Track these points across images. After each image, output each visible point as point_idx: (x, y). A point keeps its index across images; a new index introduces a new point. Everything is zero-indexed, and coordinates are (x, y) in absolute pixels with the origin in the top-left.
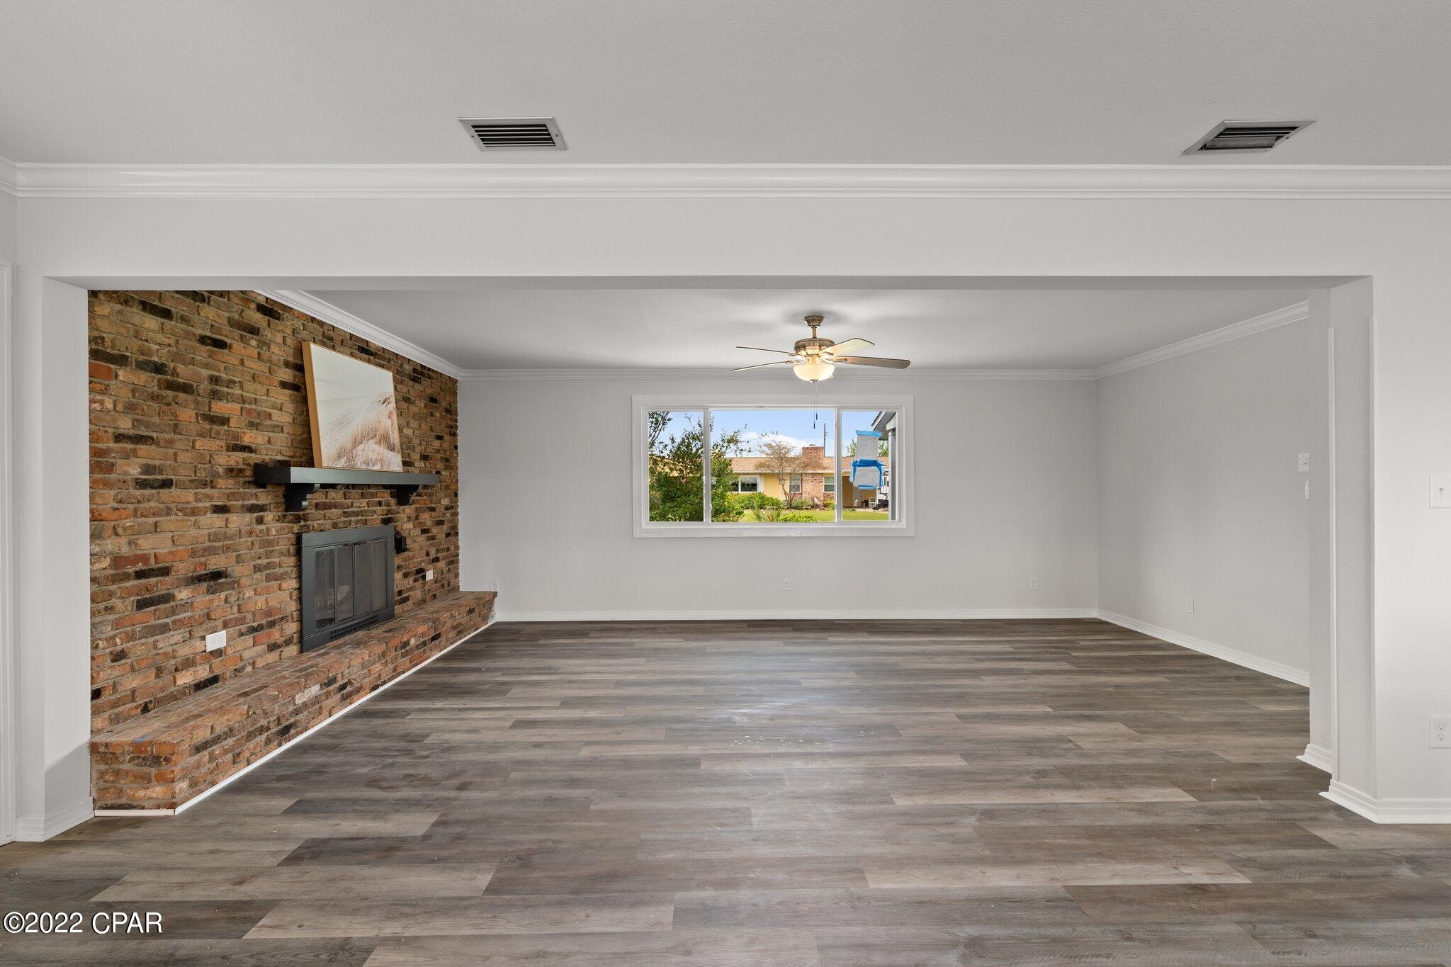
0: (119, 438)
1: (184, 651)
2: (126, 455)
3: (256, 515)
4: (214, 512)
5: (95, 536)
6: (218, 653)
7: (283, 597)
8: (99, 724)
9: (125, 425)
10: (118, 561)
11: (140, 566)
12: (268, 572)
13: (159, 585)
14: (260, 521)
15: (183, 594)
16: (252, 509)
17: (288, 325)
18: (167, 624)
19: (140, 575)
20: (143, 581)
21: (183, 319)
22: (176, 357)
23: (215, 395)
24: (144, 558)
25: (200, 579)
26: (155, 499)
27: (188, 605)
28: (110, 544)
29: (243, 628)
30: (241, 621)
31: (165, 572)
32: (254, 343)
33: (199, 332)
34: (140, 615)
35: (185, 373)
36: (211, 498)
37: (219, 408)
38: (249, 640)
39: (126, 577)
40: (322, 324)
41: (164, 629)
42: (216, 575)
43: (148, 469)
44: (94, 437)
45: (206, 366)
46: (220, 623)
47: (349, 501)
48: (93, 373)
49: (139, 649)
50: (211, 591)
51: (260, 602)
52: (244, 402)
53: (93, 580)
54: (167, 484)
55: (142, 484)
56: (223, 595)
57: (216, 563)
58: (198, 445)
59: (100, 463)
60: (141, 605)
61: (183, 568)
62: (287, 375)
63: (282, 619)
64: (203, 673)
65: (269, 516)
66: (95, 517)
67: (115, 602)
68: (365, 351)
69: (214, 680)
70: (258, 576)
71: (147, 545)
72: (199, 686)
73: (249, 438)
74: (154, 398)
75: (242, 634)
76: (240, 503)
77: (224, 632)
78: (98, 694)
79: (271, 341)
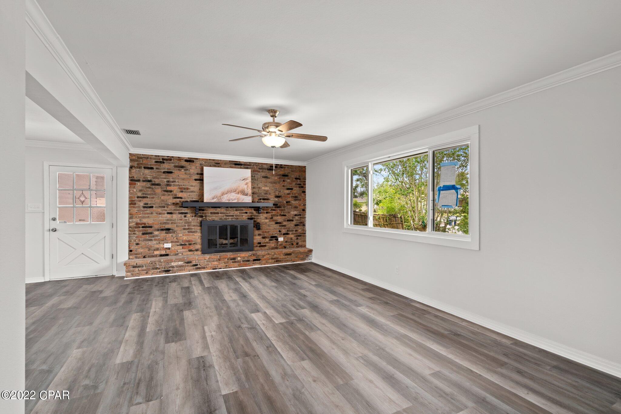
0: (138, 197)
1: (157, 246)
2: (140, 201)
3: (184, 215)
4: (168, 214)
5: (130, 218)
6: (169, 249)
7: (197, 237)
8: (131, 257)
9: (140, 194)
10: (137, 224)
11: (143, 225)
12: (189, 230)
13: (149, 230)
14: (185, 216)
15: (156, 233)
16: (182, 213)
17: (198, 164)
18: (152, 239)
19: (143, 227)
20: (144, 229)
21: (157, 169)
22: (154, 178)
23: (168, 185)
24: (145, 224)
25: (162, 230)
26: (149, 211)
27: (157, 236)
28: (134, 220)
29: (178, 244)
30: (178, 242)
31: (151, 227)
32: (183, 170)
33: (163, 171)
34: (143, 236)
35: (157, 181)
36: (166, 211)
37: (169, 188)
38: (181, 247)
39: (140, 227)
40: (214, 160)
41: (151, 240)
42: (169, 229)
43: (146, 204)
44: (130, 197)
45: (165, 178)
46: (170, 241)
47: (228, 212)
48: (130, 184)
49: (142, 243)
50: (166, 233)
51: (185, 238)
52: (179, 186)
53: (130, 227)
54: (152, 207)
55: (144, 207)
56: (171, 235)
57: (167, 226)
58: (162, 198)
59: (132, 203)
60: (143, 234)
61: (156, 227)
62: (198, 177)
63: (194, 244)
64: (163, 252)
65: (188, 215)
66: (130, 214)
67: (136, 232)
68: (237, 165)
69: (167, 255)
70: (185, 231)
71: (145, 221)
72: (161, 255)
73: (180, 195)
74: (149, 188)
75: (178, 245)
76: (178, 212)
77: (171, 244)
78: (131, 251)
79: (190, 169)
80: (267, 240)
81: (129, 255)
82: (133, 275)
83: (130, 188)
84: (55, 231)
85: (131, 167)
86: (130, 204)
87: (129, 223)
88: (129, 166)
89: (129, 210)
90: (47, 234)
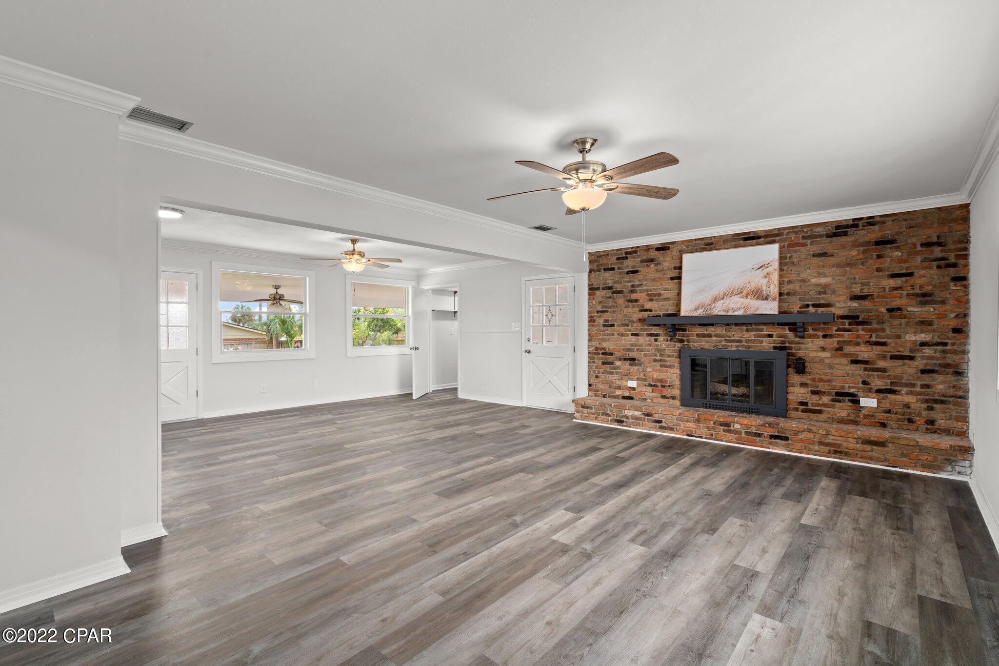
0: (598, 312)
1: (619, 383)
2: (600, 317)
3: (654, 338)
4: (632, 336)
5: (590, 340)
6: (634, 389)
7: (674, 375)
8: (590, 393)
9: (599, 308)
10: (597, 349)
11: (603, 351)
12: (661, 363)
13: (610, 358)
14: (656, 340)
15: (618, 363)
16: (651, 335)
17: (674, 251)
18: (613, 372)
19: (603, 354)
20: (604, 356)
21: (619, 268)
22: (615, 282)
23: (632, 292)
24: (604, 349)
25: (625, 359)
26: (609, 330)
27: (619, 368)
28: (593, 343)
29: (646, 383)
30: (645, 380)
31: (611, 354)
32: (652, 266)
33: (626, 271)
34: (603, 366)
35: (618, 287)
36: (630, 330)
37: (634, 296)
38: (650, 389)
39: (599, 354)
40: (702, 239)
41: (612, 373)
42: (633, 359)
43: (606, 321)
44: (590, 313)
45: (628, 282)
46: (635, 378)
47: (729, 333)
48: (590, 294)
49: (602, 376)
50: (631, 365)
51: (656, 375)
52: (648, 291)
53: (589, 353)
54: (613, 325)
55: (604, 326)
56: (636, 368)
57: (632, 355)
58: (625, 311)
59: (591, 320)
60: (603, 363)
61: (618, 354)
62: (674, 274)
63: (669, 386)
64: (627, 394)
65: (661, 338)
66: (590, 335)
67: (596, 360)
68: (749, 239)
69: (631, 398)
70: (656, 363)
71: (605, 345)
72: (624, 398)
73: (648, 305)
74: (610, 297)
75: (646, 386)
76: (646, 332)
77: (636, 382)
78: (590, 385)
79: (664, 261)
80: (825, 399)
81: (589, 390)
82: (582, 418)
83: (589, 299)
84: (529, 352)
85: (590, 272)
86: (590, 321)
87: (589, 348)
88: (588, 270)
89: (589, 330)
90: (524, 355)
